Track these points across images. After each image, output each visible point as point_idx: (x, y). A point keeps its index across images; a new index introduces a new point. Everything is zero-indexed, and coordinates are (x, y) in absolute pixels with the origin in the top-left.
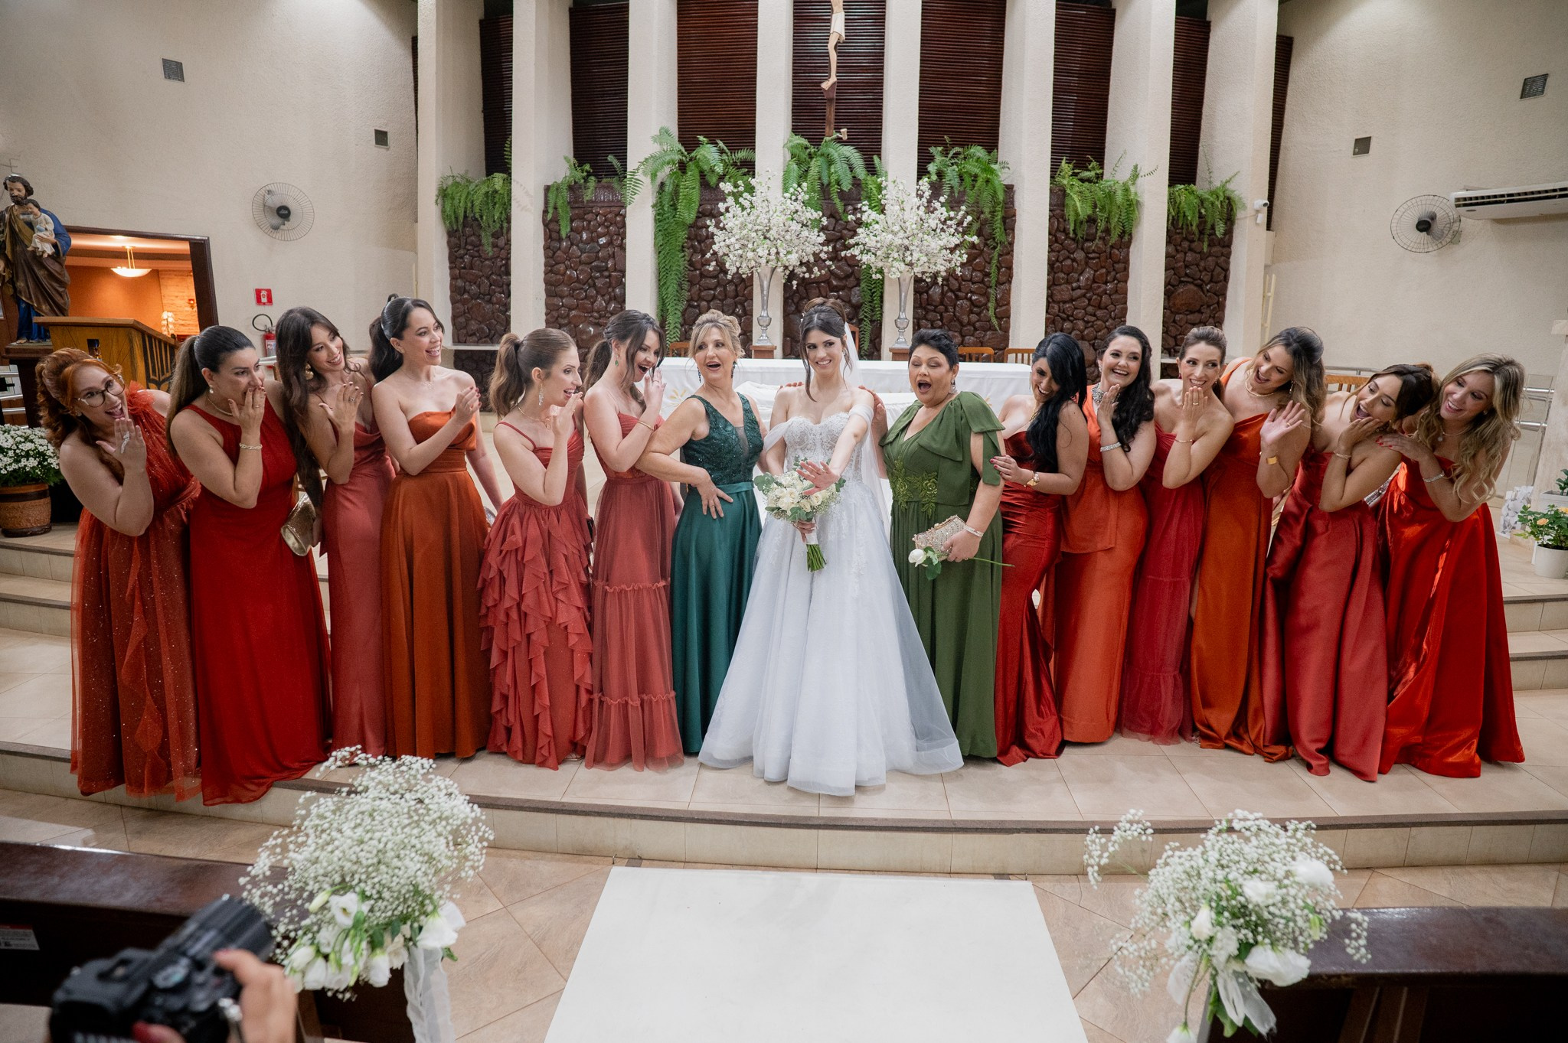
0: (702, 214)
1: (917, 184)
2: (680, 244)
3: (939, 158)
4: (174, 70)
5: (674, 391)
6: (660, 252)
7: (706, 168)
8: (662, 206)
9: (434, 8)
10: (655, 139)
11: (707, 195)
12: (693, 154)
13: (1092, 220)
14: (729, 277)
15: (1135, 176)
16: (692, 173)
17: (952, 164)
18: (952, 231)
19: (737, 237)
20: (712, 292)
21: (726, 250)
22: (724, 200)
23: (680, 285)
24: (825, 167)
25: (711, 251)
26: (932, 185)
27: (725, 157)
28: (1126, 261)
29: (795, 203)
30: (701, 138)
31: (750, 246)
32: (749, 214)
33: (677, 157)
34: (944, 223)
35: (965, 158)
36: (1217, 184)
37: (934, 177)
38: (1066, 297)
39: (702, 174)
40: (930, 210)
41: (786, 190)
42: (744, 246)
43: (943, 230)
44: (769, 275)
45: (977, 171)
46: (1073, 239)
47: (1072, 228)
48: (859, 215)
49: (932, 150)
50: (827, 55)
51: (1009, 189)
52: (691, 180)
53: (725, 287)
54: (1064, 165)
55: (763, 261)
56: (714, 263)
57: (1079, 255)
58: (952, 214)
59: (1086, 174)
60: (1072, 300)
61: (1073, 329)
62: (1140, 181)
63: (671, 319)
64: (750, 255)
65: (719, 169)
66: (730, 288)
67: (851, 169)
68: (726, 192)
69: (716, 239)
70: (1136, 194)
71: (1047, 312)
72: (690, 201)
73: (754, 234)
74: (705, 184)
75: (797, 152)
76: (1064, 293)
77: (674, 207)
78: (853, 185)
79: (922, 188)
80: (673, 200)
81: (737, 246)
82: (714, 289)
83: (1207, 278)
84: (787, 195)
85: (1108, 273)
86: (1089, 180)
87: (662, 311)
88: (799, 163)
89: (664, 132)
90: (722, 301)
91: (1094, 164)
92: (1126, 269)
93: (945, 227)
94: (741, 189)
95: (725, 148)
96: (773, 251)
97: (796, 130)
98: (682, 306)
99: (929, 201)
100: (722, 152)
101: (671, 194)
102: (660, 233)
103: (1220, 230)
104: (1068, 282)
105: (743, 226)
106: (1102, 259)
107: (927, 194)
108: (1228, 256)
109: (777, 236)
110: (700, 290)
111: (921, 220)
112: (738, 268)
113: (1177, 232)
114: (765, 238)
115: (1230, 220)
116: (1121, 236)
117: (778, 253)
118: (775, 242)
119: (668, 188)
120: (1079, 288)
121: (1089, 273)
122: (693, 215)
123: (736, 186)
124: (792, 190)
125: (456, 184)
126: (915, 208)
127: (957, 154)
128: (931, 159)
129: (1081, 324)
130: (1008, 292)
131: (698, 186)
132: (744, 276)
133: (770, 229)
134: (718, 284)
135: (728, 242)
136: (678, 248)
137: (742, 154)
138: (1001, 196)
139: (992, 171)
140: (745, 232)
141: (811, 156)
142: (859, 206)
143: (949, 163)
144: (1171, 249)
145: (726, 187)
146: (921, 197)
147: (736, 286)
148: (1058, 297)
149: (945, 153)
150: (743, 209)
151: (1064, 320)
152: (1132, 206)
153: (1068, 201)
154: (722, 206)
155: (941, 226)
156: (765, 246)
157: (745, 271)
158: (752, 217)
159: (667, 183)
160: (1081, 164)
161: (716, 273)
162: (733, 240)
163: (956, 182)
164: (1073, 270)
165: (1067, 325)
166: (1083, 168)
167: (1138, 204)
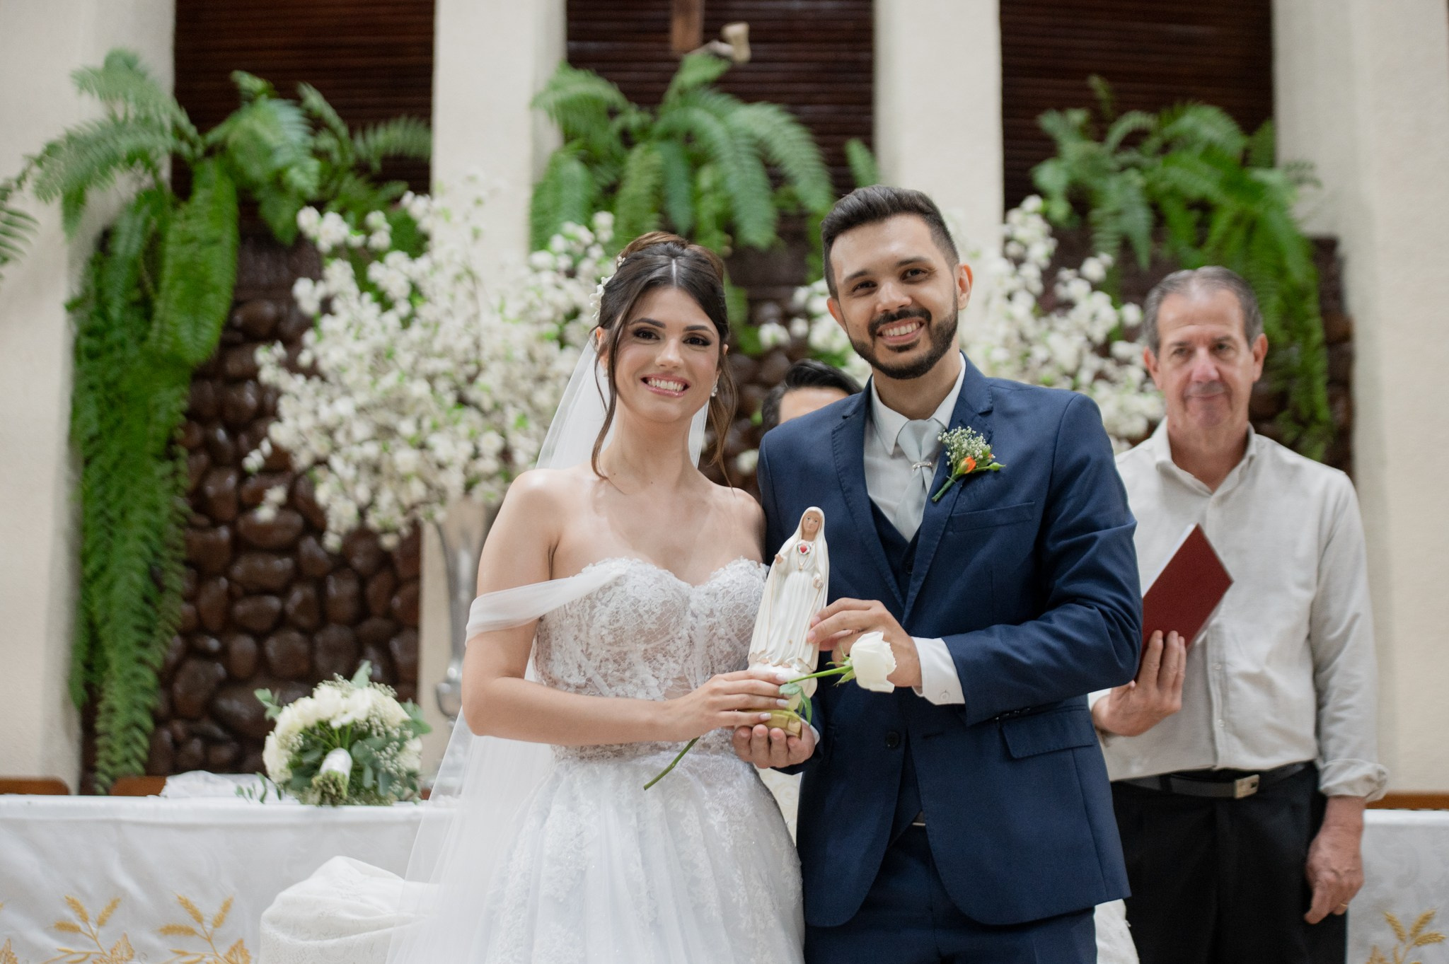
0: (240, 328)
1: (1005, 220)
2: (162, 433)
3: (1074, 148)
5: (73, 904)
6: (87, 462)
7: (256, 171)
8: (103, 313)
10: (84, 81)
11: (264, 269)
12: (215, 135)
14: (332, 541)
16: (214, 192)
17: (1124, 168)
18: (1135, 374)
19: (361, 398)
20: (274, 603)
21: (318, 446)
22: (317, 276)
23: (155, 578)
24: (678, 170)
25: (266, 447)
26: (1056, 231)
27: (326, 141)
29: (570, 285)
30: (248, 82)
31: (407, 427)
32: (406, 323)
33: (163, 144)
34: (1104, 350)
35: (1165, 148)
37: (1060, 209)
39: (244, 197)
40: (1051, 303)
41: (539, 240)
42: (385, 433)
43: (1100, 376)
44: (476, 535)
45: (1209, 189)
48: (799, 326)
49: (1050, 122)
51: (1325, 250)
53: (320, 585)
55: (453, 480)
56: (277, 494)
63: (115, 695)
64: (406, 458)
65: (305, 177)
66: (340, 590)
67: (776, 177)
68: (324, 245)
69: (285, 405)
72: (199, 288)
73: (419, 389)
75: (580, 123)
77: (144, 307)
78: (781, 233)
79: (1021, 233)
80: (140, 284)
81: (361, 430)
82: (283, 592)
84: (541, 258)
87: (88, 666)
88: (590, 161)
89: (123, 63)
90: (309, 633)
93: (1108, 366)
94: (381, 239)
95: (329, 113)
96: (492, 443)
97: (575, 60)
98: (162, 652)
99: (1049, 277)
100: (316, 124)
101: (134, 264)
102: (91, 397)
105: (382, 358)
109: (502, 396)
110: (231, 597)
111: (1023, 338)
112: (362, 513)
114: (462, 401)
117: (506, 455)
118: (495, 418)
119: (128, 245)
122: (210, 334)
123: (362, 227)
124: (558, 243)
126: (998, 302)
127: (1133, 140)
128: (1048, 149)
131: (229, 234)
132: (389, 542)
133: (480, 369)
134: (298, 576)
135: (326, 414)
136: (152, 447)
137: (386, 135)
138: (1300, 270)
139: (1257, 191)
140: (389, 381)
141: (627, 139)
142: (801, 295)
143: (1112, 164)
145: (328, 232)
146: (1018, 262)
147: (363, 580)
149: (1097, 129)
150: (385, 303)
155: (1094, 362)
156: (463, 429)
157: (386, 514)
158: (416, 332)
159: (125, 225)
161: (288, 535)
162: (344, 407)
163: (1138, 221)
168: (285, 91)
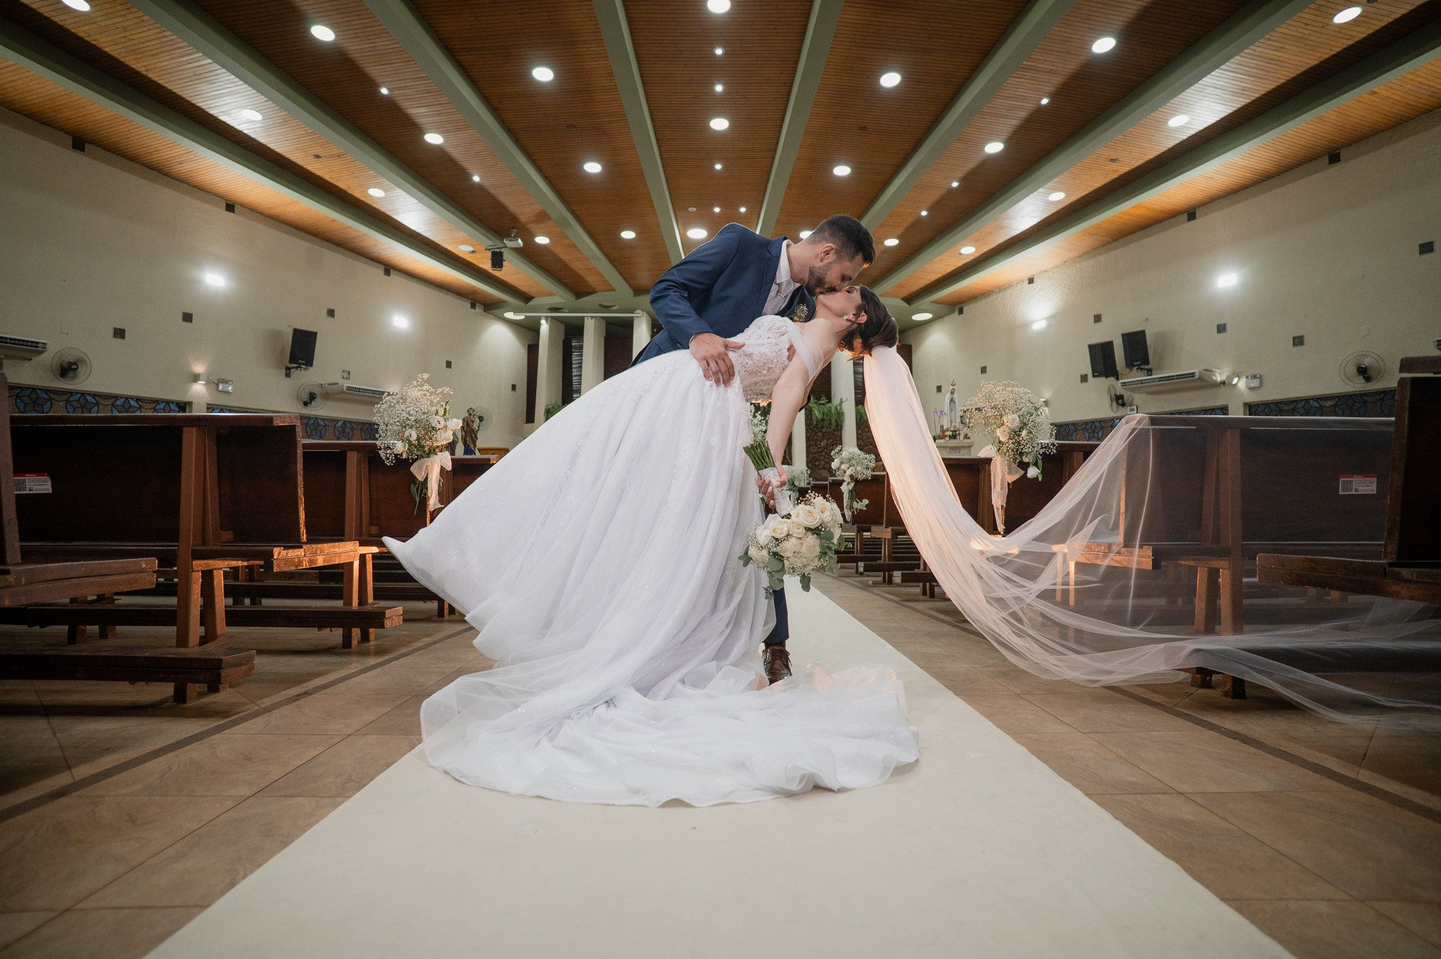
4: (449, 364)
9: (548, 338)
13: (823, 420)
15: (841, 402)
38: (816, 451)
40: (755, 416)
46: (817, 428)
47: (815, 423)
57: (820, 434)
58: (763, 418)
59: (821, 402)
60: (818, 453)
61: (820, 465)
62: (843, 404)
70: (841, 408)
71: (808, 458)
76: (814, 449)
85: (833, 441)
86: (823, 404)
91: (824, 398)
92: (842, 440)
104: (816, 445)
106: (830, 435)
107: (753, 411)
116: (837, 426)
120: (821, 447)
125: (553, 407)
129: (823, 462)
144: (860, 431)
148: (812, 451)
151: (816, 461)
152: (840, 414)
153: (813, 413)
160: (818, 398)
164: (818, 440)
165: (817, 463)
166: (819, 400)
167: (843, 414)
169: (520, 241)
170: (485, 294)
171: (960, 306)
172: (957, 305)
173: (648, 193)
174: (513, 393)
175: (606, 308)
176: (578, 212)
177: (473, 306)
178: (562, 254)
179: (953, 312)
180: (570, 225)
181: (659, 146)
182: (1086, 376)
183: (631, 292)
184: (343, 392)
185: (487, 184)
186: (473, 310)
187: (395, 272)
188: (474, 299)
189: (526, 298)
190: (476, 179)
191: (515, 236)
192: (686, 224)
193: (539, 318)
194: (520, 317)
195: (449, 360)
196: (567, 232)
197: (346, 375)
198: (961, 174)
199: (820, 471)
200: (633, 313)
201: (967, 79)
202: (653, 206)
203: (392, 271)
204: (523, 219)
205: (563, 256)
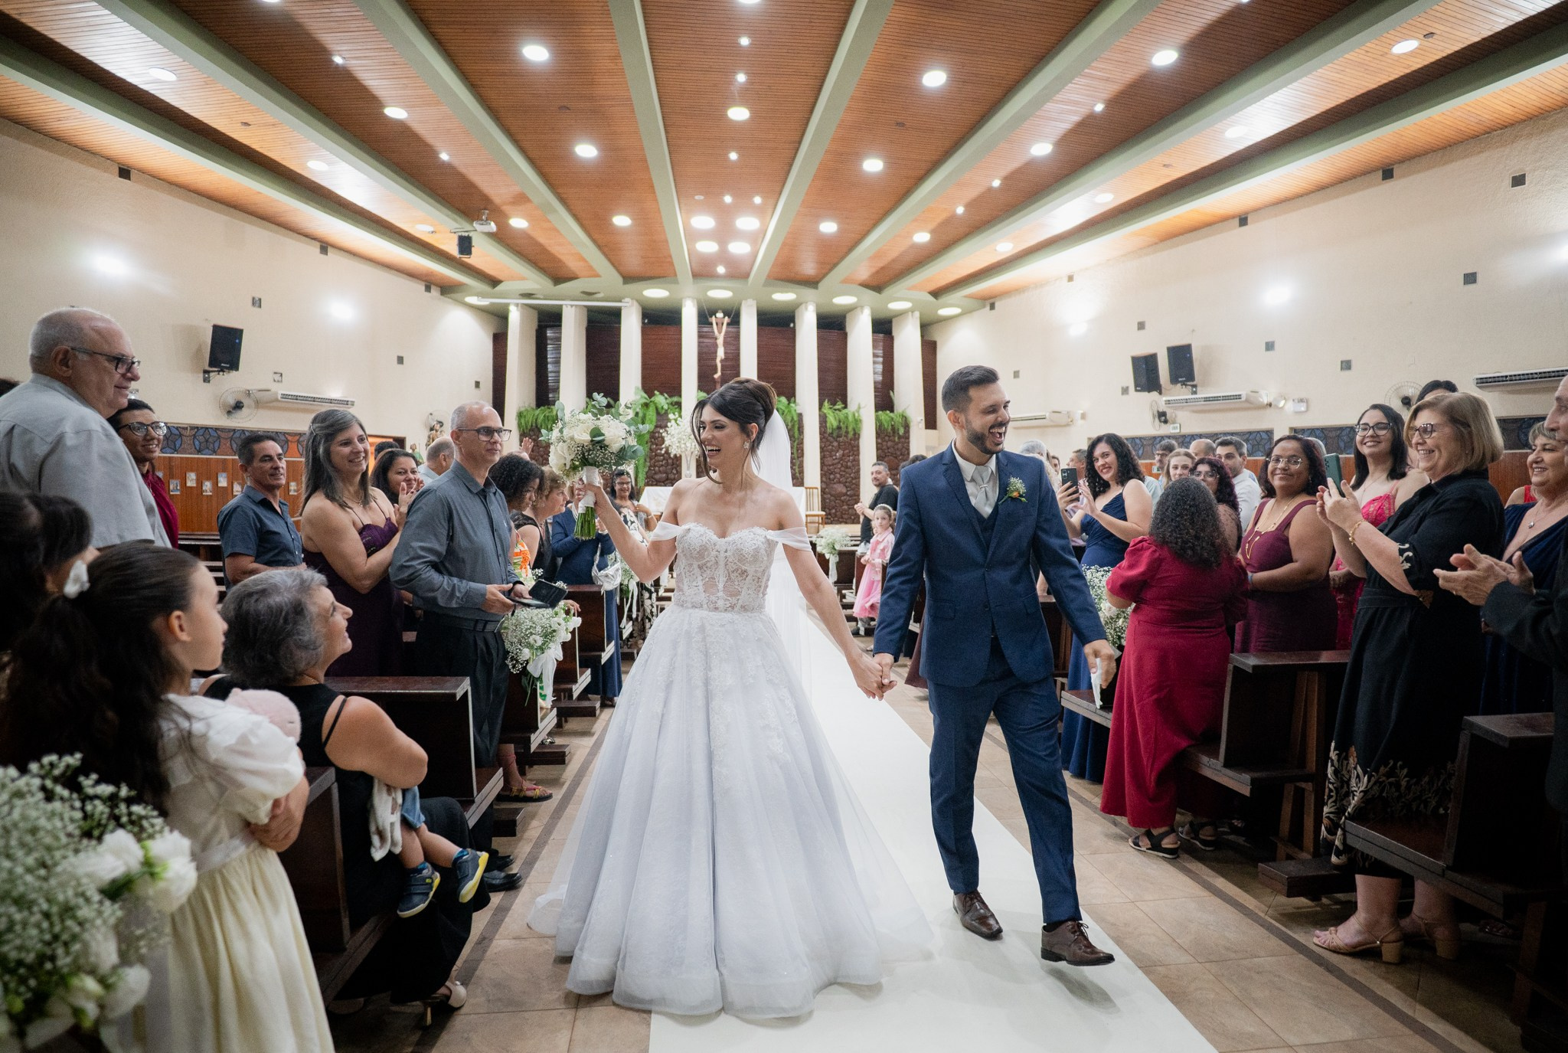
0: (656, 427)
2: (646, 440)
4: (400, 360)
7: (659, 406)
9: (518, 327)
11: (660, 419)
12: (652, 399)
13: (839, 428)
14: (671, 456)
15: (859, 408)
16: (652, 409)
19: (676, 438)
21: (670, 444)
22: (669, 421)
23: (645, 460)
25: (663, 445)
27: (669, 402)
28: (858, 446)
30: (656, 392)
33: (645, 401)
36: (900, 411)
38: (830, 463)
39: (657, 409)
44: (690, 455)
45: (783, 408)
46: (831, 437)
47: (830, 431)
50: (716, 366)
51: (800, 415)
52: (651, 414)
54: (826, 404)
55: (688, 449)
56: (664, 450)
57: (835, 444)
59: (837, 407)
60: (833, 465)
61: (834, 478)
62: (862, 411)
63: (640, 475)
64: (683, 446)
65: (666, 407)
66: (670, 461)
69: (665, 439)
70: (859, 416)
71: (821, 470)
72: (652, 420)
74: (658, 413)
76: (829, 461)
81: (675, 443)
83: (899, 453)
85: (850, 452)
86: (839, 410)
89: (637, 388)
91: (840, 403)
92: (858, 450)
94: (676, 415)
95: (669, 397)
97: (700, 388)
98: (646, 469)
100: (668, 399)
103: (901, 431)
104: (831, 456)
105: (677, 433)
106: (846, 445)
108: (909, 443)
112: (674, 454)
113: (881, 432)
115: (907, 427)
116: (855, 434)
119: (641, 415)
120: (836, 459)
121: (841, 452)
122: (652, 427)
123: (673, 414)
125: (527, 410)
129: (838, 476)
130: (802, 461)
131: (655, 414)
134: (664, 459)
135: (671, 441)
136: (644, 442)
137: (675, 399)
138: (796, 418)
139: (791, 407)
144: (879, 441)
145: (671, 416)
147: (674, 460)
148: (826, 463)
150: (677, 425)
151: (830, 474)
152: (858, 421)
153: (828, 420)
154: (669, 424)
157: (677, 454)
159: (640, 412)
161: (665, 455)
162: (673, 439)
164: (832, 451)
165: (832, 476)
166: (834, 404)
167: (860, 421)
168: (662, 394)
169: (492, 224)
170: (444, 277)
171: (992, 301)
172: (989, 301)
173: (651, 179)
174: (477, 391)
175: (589, 295)
176: (565, 196)
177: (428, 289)
178: (542, 239)
179: (984, 307)
180: (555, 211)
181: (667, 132)
182: (1127, 388)
183: (620, 280)
184: (277, 400)
185: (456, 163)
186: (427, 294)
187: (335, 250)
188: (429, 282)
189: (494, 282)
190: (444, 157)
191: (487, 219)
192: (690, 210)
193: (508, 305)
194: (484, 302)
195: (401, 355)
196: (551, 217)
197: (277, 377)
198: (1004, 172)
199: (835, 486)
200: (620, 301)
201: (1018, 82)
202: (655, 193)
203: (330, 249)
204: (497, 200)
205: (542, 240)
